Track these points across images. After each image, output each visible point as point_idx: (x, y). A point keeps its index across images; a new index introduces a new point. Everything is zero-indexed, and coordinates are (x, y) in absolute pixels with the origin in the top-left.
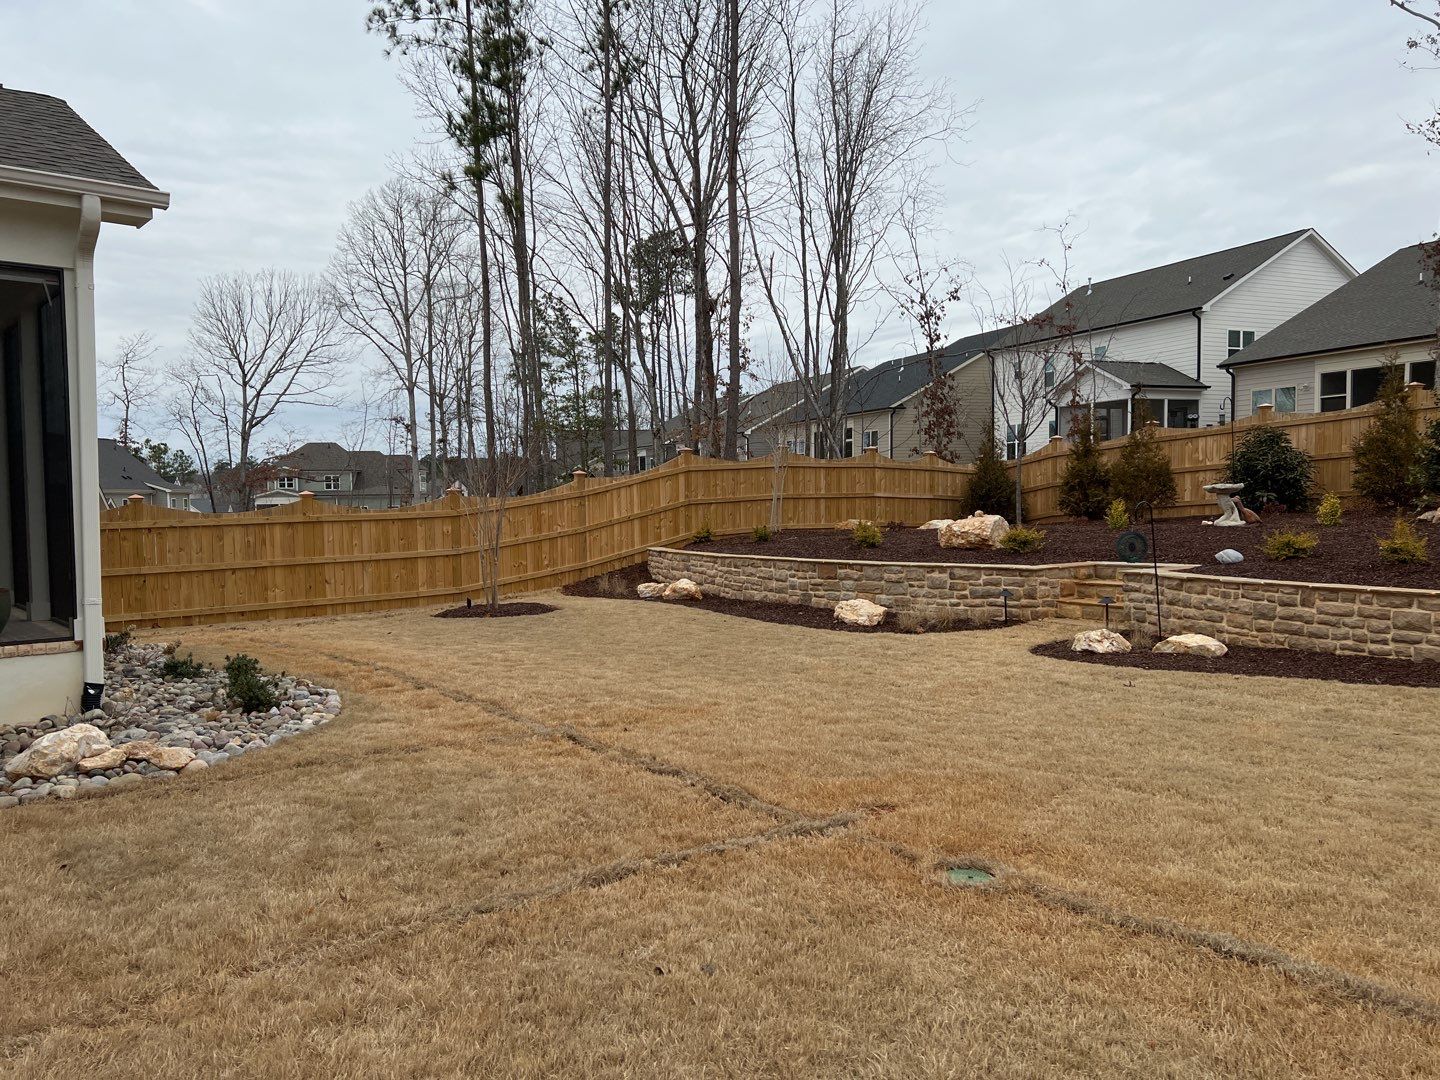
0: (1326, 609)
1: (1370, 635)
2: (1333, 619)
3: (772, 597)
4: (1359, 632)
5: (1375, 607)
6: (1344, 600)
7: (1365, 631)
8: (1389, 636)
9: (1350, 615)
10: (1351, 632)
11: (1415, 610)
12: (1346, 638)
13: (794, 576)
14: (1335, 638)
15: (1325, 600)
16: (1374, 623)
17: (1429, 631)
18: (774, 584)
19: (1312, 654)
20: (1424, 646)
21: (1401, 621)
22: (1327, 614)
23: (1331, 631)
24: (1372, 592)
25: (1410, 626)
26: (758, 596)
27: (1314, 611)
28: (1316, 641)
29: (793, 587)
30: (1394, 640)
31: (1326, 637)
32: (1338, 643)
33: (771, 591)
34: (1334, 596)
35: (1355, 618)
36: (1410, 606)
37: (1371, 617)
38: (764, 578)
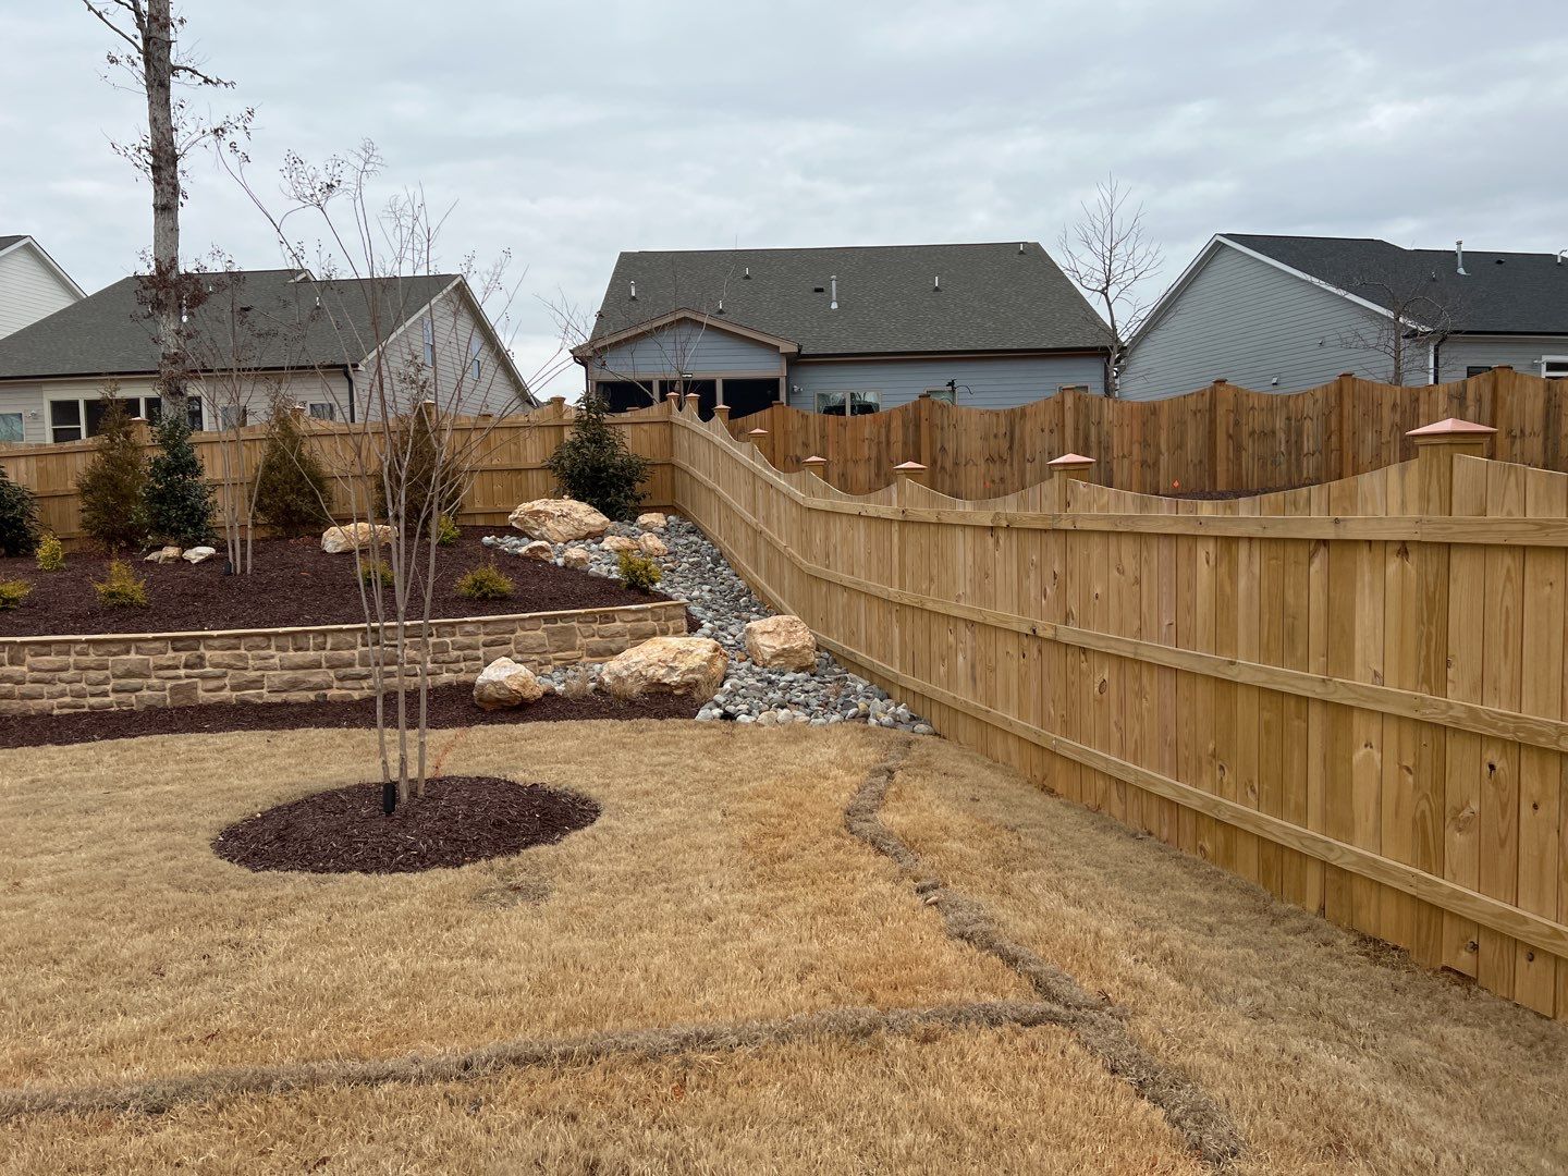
0: (39, 666)
1: (89, 689)
2: (48, 676)
4: (76, 686)
5: (93, 657)
6: (58, 653)
7: (83, 685)
8: (109, 687)
9: (64, 669)
10: (68, 687)
11: (133, 656)
12: (63, 694)
14: (52, 696)
15: (36, 655)
16: (92, 675)
19: (26, 719)
20: (145, 693)
21: (120, 670)
22: (40, 670)
23: (46, 689)
24: (87, 641)
25: (129, 674)
27: (25, 669)
28: (30, 703)
30: (115, 691)
31: (41, 696)
32: (54, 702)
34: (45, 650)
35: (72, 672)
36: (128, 652)
37: (89, 668)
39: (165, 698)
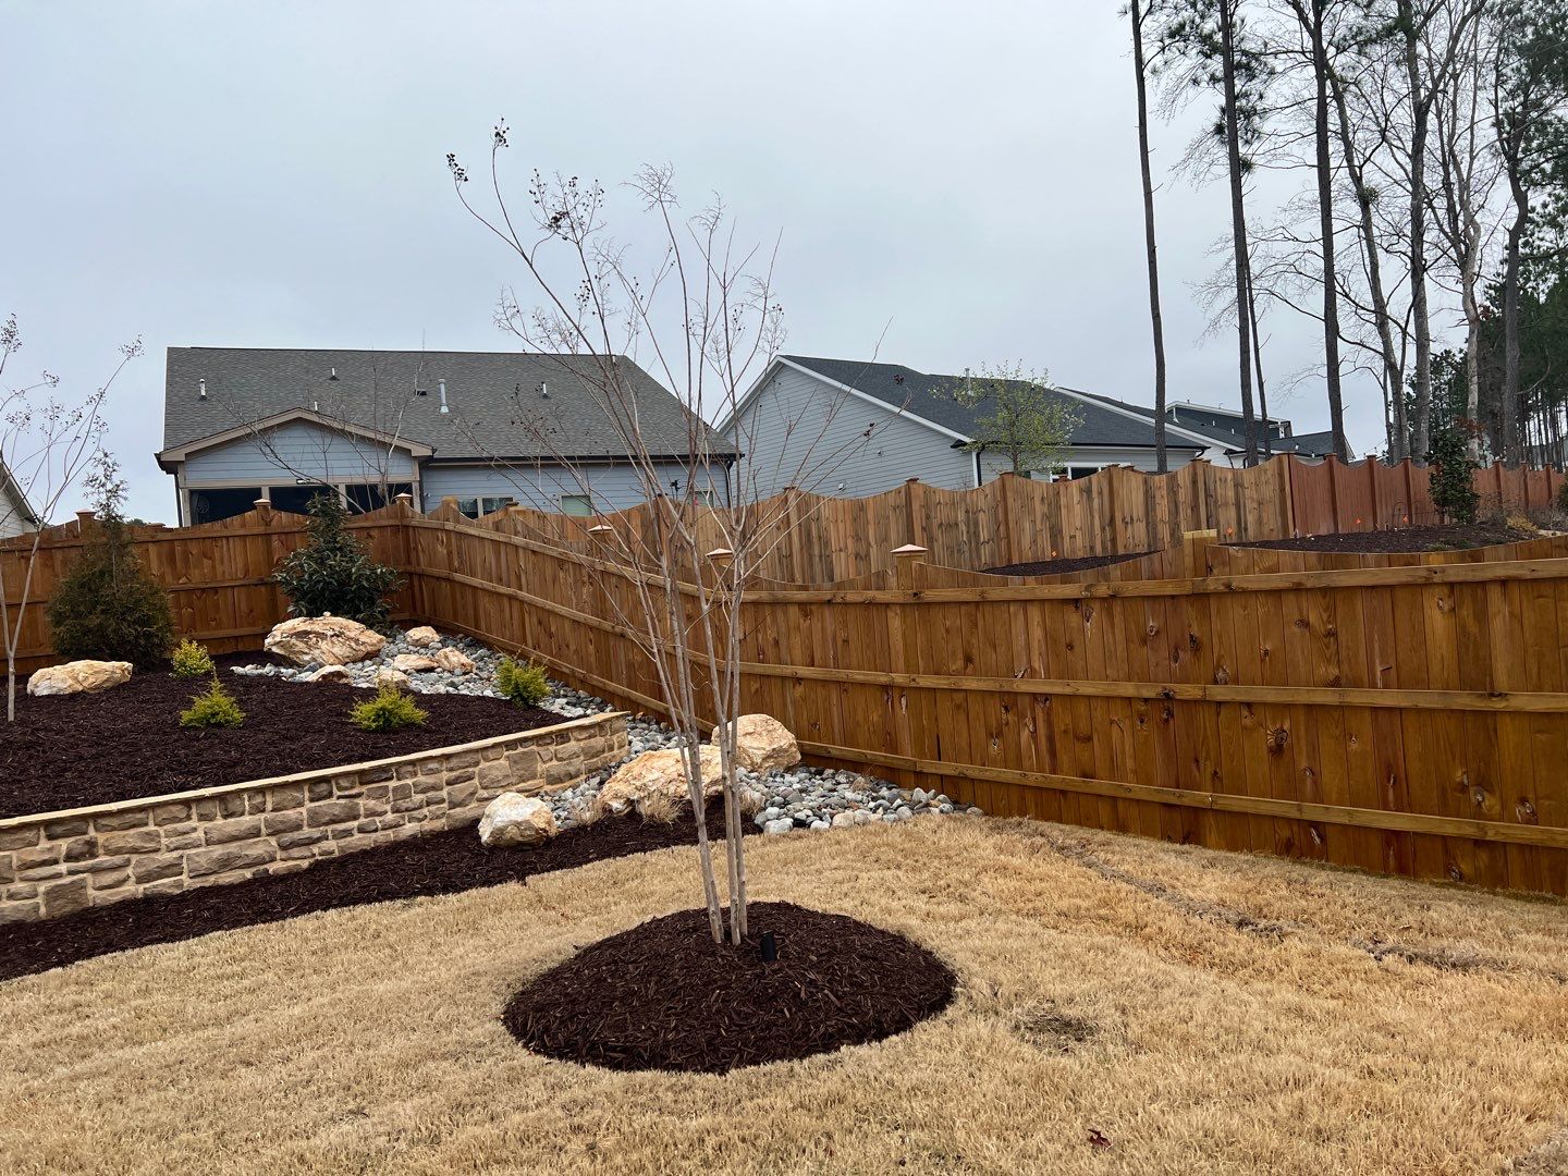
39: (36, 908)
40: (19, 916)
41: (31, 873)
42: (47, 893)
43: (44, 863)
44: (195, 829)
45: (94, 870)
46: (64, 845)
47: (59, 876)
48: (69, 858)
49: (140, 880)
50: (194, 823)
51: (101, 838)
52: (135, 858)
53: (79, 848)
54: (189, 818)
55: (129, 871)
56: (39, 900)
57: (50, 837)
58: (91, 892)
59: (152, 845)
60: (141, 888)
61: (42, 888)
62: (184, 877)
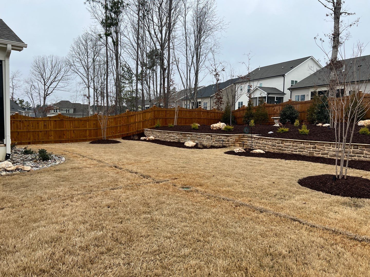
0: (286, 144)
1: (294, 150)
2: (287, 147)
3: (172, 141)
4: (292, 149)
5: (295, 144)
6: (289, 143)
7: (293, 149)
8: (297, 150)
9: (290, 146)
10: (290, 149)
11: (302, 145)
12: (289, 151)
13: (177, 136)
14: (287, 151)
15: (285, 142)
16: (295, 147)
17: (305, 149)
18: (172, 138)
19: (283, 154)
20: (304, 152)
21: (300, 147)
22: (286, 145)
23: (287, 149)
24: (294, 141)
25: (301, 148)
26: (169, 140)
27: (283, 145)
28: (284, 151)
29: (177, 139)
30: (298, 151)
31: (286, 150)
32: (288, 152)
33: (172, 139)
34: (287, 141)
35: (291, 146)
36: (301, 144)
37: (294, 146)
38: (170, 136)
39: (308, 154)
40: (305, 155)
41: (307, 149)
42: (309, 152)
43: (309, 148)
44: (331, 148)
45: (316, 151)
46: (312, 146)
47: (311, 150)
48: (312, 148)
49: (322, 154)
50: (331, 147)
51: (317, 146)
52: (321, 151)
53: (314, 147)
54: (330, 146)
55: (320, 152)
56: (308, 153)
57: (311, 144)
58: (315, 154)
59: (324, 149)
60: (322, 155)
61: (308, 152)
62: (328, 156)
